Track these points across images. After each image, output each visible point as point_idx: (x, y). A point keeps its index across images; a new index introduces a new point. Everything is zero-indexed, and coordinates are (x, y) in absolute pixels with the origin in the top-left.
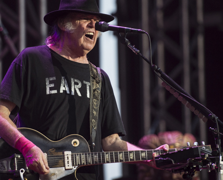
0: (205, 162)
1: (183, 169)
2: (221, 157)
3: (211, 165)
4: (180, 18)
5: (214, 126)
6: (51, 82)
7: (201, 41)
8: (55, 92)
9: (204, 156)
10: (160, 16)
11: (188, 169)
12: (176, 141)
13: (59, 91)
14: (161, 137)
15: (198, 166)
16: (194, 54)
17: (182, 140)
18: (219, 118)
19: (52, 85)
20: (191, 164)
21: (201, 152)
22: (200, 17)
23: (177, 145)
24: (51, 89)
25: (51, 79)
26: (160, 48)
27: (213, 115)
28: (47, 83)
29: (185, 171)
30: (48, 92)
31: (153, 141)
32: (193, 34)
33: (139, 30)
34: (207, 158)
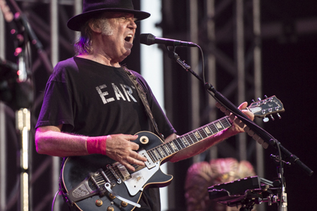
0: (265, 194)
1: (240, 202)
2: (284, 189)
3: (272, 198)
4: (234, 28)
5: (276, 152)
6: (103, 91)
7: (257, 55)
8: (112, 99)
9: (265, 187)
10: (210, 26)
11: (246, 202)
12: (231, 169)
13: (115, 98)
14: (213, 165)
15: (257, 199)
16: (250, 70)
17: (238, 168)
18: (281, 144)
19: (106, 94)
20: (249, 196)
21: (261, 182)
22: (257, 28)
23: (232, 173)
24: (107, 97)
25: (102, 87)
26: (211, 63)
27: (275, 141)
28: (100, 92)
29: (243, 204)
30: (105, 101)
31: (204, 169)
32: (248, 47)
33: (190, 43)
34: (268, 189)
